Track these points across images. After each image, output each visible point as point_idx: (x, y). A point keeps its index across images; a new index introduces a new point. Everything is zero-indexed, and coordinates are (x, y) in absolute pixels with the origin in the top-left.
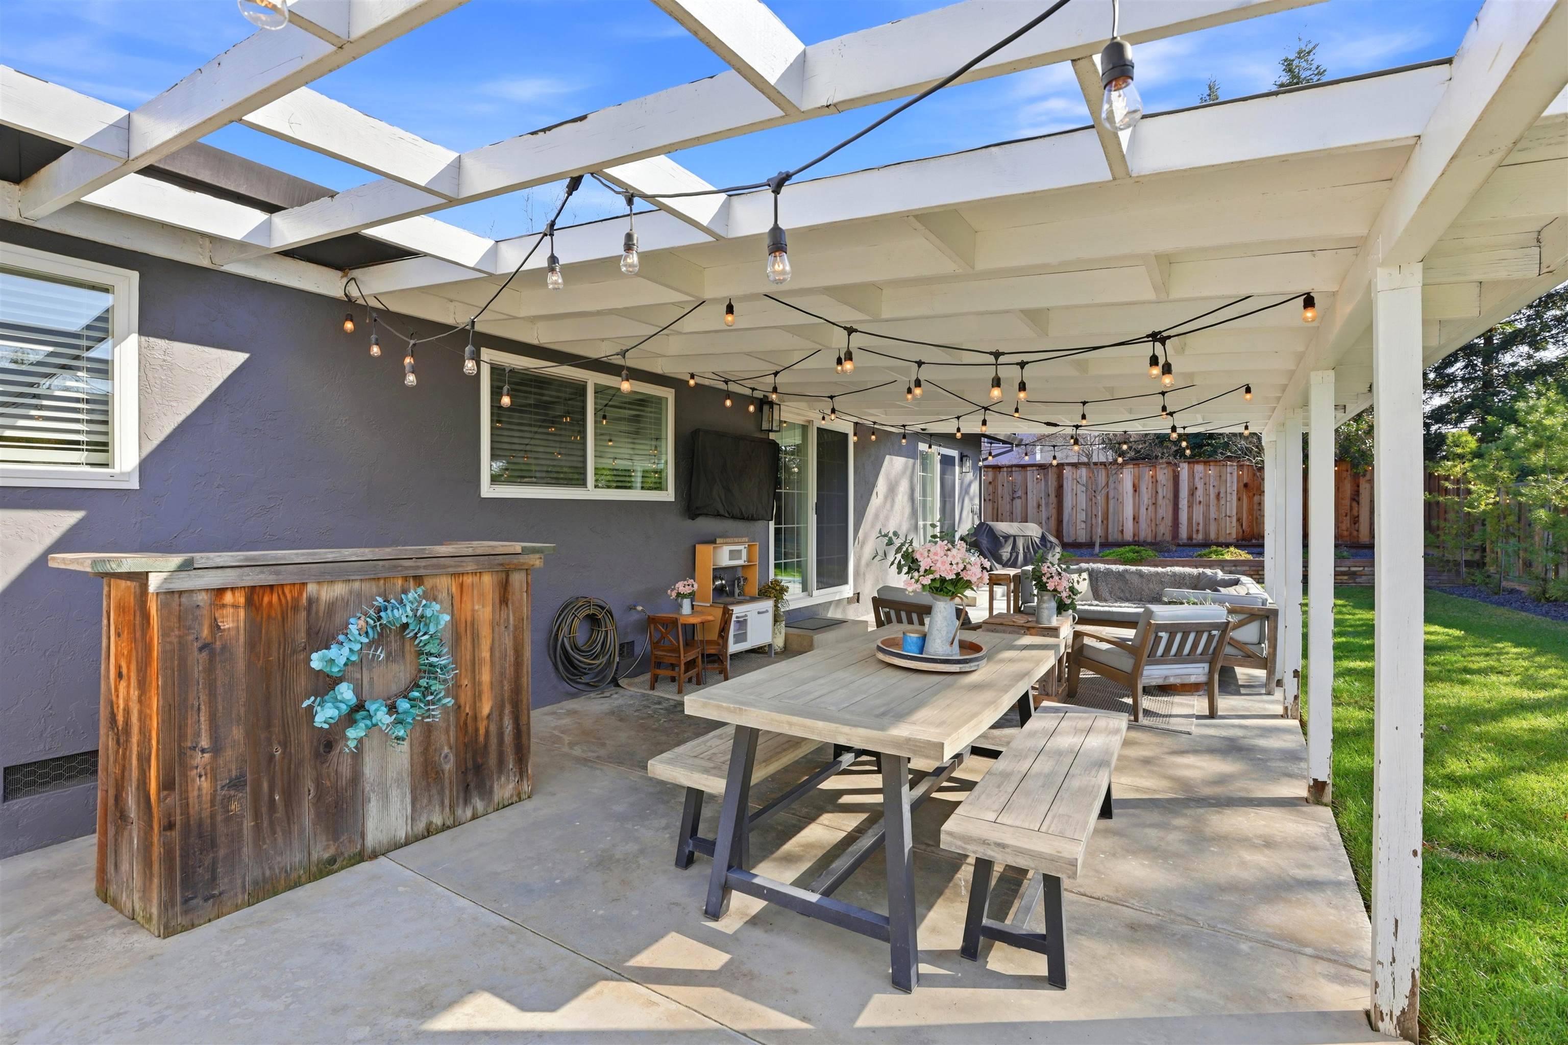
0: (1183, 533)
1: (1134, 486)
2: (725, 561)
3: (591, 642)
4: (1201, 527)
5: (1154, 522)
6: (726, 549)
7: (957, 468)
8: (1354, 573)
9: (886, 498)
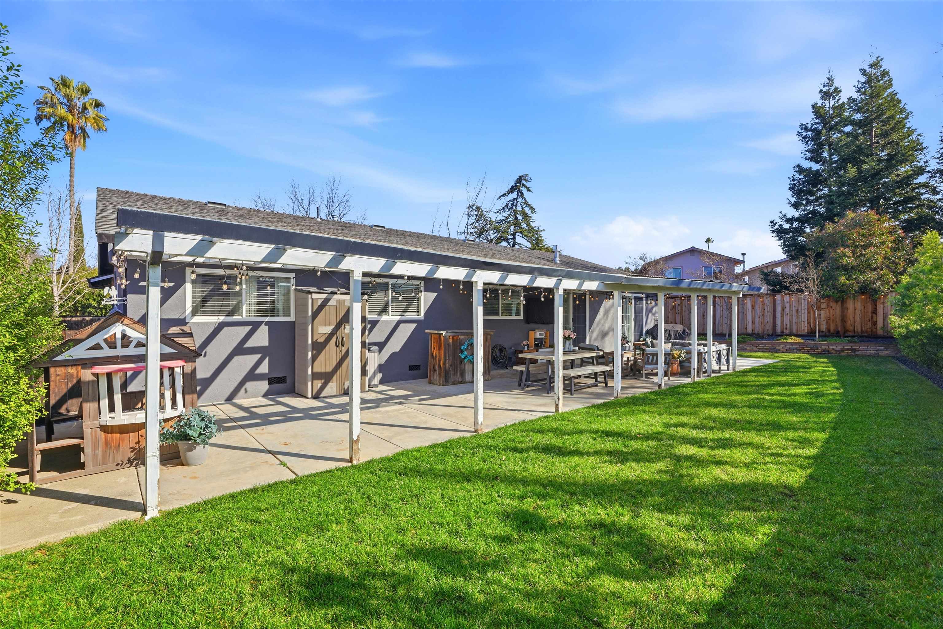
2: (538, 336)
3: (501, 355)
4: (788, 327)
5: (763, 324)
6: (538, 333)
7: (644, 302)
8: (855, 349)
9: (604, 315)
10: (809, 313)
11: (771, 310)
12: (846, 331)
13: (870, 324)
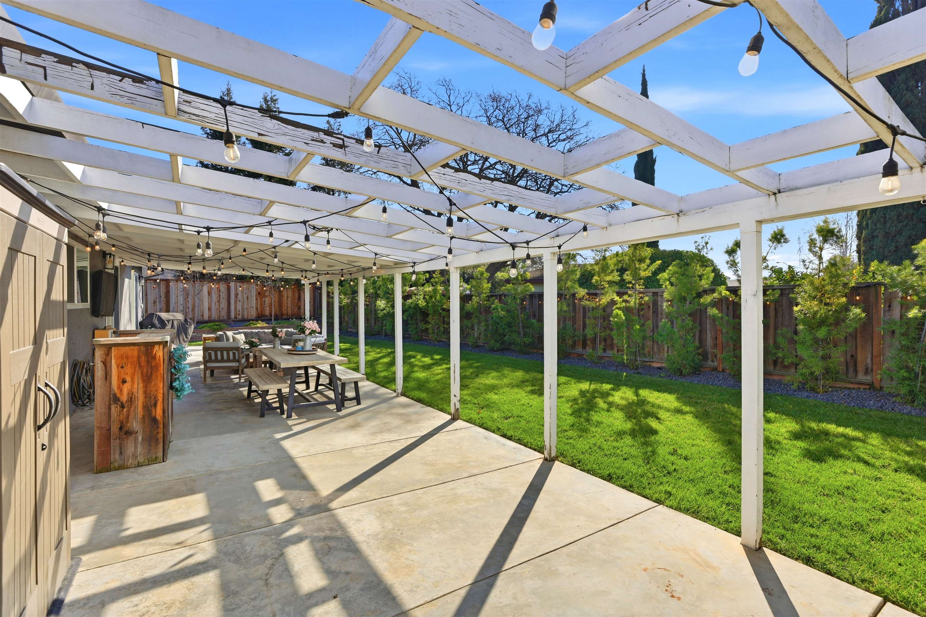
0: (233, 315)
1: (208, 292)
4: (240, 313)
5: (219, 310)
10: (256, 299)
11: (226, 297)
12: (282, 315)
13: (296, 308)
